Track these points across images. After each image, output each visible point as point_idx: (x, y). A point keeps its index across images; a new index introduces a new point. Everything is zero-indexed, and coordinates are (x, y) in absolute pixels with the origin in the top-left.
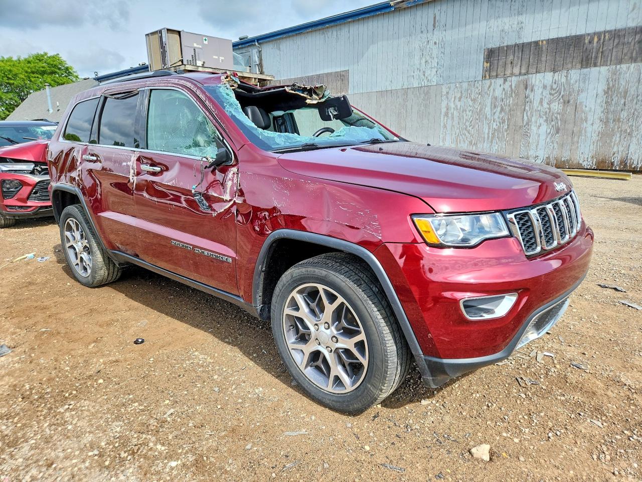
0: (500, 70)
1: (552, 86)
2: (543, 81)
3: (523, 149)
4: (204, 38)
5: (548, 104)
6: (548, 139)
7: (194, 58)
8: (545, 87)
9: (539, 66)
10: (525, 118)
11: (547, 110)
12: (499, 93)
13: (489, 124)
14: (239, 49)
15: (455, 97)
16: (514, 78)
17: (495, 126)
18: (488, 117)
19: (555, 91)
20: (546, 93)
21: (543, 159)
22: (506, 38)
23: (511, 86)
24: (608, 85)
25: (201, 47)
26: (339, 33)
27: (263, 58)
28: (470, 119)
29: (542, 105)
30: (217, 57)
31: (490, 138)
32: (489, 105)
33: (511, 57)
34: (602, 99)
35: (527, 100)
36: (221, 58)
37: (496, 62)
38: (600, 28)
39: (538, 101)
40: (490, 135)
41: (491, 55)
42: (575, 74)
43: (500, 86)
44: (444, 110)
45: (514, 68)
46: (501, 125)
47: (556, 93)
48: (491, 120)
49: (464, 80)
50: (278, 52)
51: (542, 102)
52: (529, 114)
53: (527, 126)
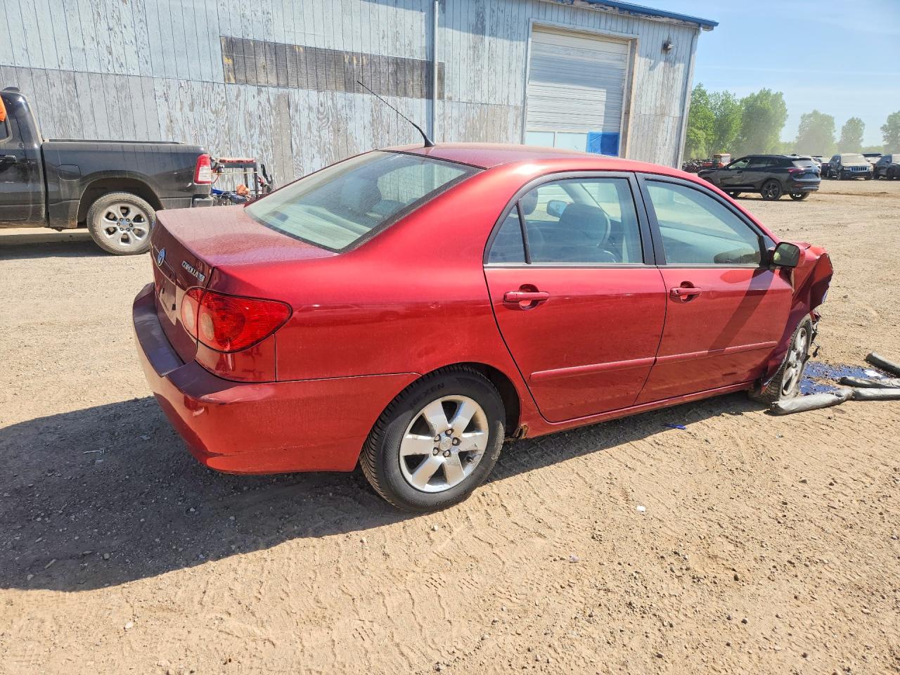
0: (250, 74)
1: (318, 109)
2: (307, 100)
5: (317, 131)
8: (311, 108)
9: (299, 79)
10: (294, 146)
11: (317, 138)
12: (253, 106)
15: (182, 102)
16: (271, 89)
17: (255, 153)
18: (243, 140)
19: (322, 114)
20: (313, 115)
23: (269, 100)
24: (373, 116)
29: (311, 132)
32: (242, 122)
33: (262, 59)
34: (369, 131)
35: (293, 122)
37: (241, 60)
38: (357, 49)
39: (306, 126)
41: (232, 48)
42: (341, 97)
43: (254, 97)
45: (269, 75)
46: (265, 154)
47: (324, 118)
48: (248, 145)
49: (194, 77)
51: (310, 128)
52: (298, 142)
53: (298, 157)
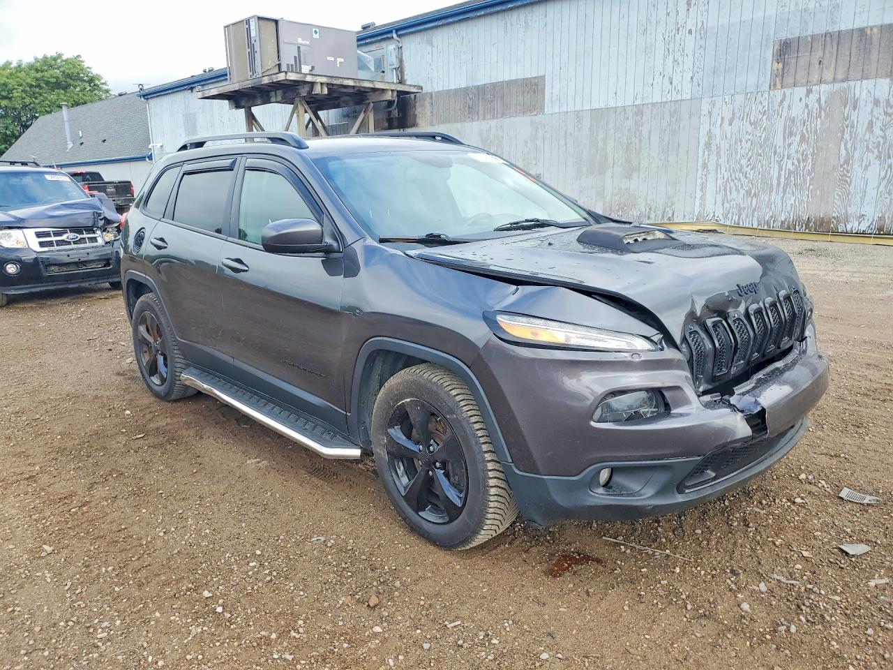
0: (801, 75)
1: (888, 101)
2: (872, 93)
3: (839, 203)
4: (314, 30)
5: (881, 129)
6: (882, 188)
7: (298, 60)
8: (876, 102)
9: (866, 68)
10: (843, 152)
11: (880, 139)
12: (798, 111)
13: (779, 163)
14: (366, 44)
15: (723, 118)
16: (824, 87)
17: (790, 166)
18: (778, 151)
20: (879, 111)
21: (873, 220)
22: (810, 24)
23: (819, 101)
25: (308, 43)
26: (529, 18)
27: (404, 58)
28: (747, 155)
29: (872, 132)
30: (333, 59)
31: (782, 186)
32: (781, 130)
33: (820, 53)
35: (847, 123)
36: (340, 60)
37: (793, 61)
39: (866, 125)
40: (782, 180)
41: (785, 50)
43: (801, 99)
44: (703, 139)
45: (824, 70)
46: (801, 164)
48: (784, 155)
49: (738, 90)
50: (429, 49)
51: (872, 127)
52: (849, 146)
53: (845, 166)
